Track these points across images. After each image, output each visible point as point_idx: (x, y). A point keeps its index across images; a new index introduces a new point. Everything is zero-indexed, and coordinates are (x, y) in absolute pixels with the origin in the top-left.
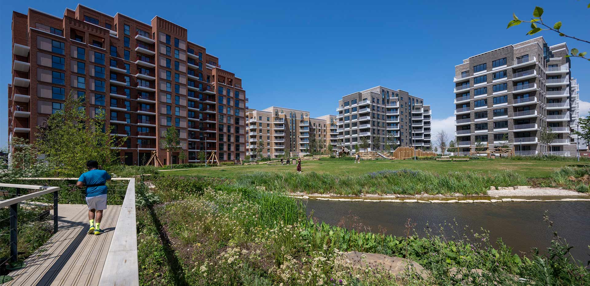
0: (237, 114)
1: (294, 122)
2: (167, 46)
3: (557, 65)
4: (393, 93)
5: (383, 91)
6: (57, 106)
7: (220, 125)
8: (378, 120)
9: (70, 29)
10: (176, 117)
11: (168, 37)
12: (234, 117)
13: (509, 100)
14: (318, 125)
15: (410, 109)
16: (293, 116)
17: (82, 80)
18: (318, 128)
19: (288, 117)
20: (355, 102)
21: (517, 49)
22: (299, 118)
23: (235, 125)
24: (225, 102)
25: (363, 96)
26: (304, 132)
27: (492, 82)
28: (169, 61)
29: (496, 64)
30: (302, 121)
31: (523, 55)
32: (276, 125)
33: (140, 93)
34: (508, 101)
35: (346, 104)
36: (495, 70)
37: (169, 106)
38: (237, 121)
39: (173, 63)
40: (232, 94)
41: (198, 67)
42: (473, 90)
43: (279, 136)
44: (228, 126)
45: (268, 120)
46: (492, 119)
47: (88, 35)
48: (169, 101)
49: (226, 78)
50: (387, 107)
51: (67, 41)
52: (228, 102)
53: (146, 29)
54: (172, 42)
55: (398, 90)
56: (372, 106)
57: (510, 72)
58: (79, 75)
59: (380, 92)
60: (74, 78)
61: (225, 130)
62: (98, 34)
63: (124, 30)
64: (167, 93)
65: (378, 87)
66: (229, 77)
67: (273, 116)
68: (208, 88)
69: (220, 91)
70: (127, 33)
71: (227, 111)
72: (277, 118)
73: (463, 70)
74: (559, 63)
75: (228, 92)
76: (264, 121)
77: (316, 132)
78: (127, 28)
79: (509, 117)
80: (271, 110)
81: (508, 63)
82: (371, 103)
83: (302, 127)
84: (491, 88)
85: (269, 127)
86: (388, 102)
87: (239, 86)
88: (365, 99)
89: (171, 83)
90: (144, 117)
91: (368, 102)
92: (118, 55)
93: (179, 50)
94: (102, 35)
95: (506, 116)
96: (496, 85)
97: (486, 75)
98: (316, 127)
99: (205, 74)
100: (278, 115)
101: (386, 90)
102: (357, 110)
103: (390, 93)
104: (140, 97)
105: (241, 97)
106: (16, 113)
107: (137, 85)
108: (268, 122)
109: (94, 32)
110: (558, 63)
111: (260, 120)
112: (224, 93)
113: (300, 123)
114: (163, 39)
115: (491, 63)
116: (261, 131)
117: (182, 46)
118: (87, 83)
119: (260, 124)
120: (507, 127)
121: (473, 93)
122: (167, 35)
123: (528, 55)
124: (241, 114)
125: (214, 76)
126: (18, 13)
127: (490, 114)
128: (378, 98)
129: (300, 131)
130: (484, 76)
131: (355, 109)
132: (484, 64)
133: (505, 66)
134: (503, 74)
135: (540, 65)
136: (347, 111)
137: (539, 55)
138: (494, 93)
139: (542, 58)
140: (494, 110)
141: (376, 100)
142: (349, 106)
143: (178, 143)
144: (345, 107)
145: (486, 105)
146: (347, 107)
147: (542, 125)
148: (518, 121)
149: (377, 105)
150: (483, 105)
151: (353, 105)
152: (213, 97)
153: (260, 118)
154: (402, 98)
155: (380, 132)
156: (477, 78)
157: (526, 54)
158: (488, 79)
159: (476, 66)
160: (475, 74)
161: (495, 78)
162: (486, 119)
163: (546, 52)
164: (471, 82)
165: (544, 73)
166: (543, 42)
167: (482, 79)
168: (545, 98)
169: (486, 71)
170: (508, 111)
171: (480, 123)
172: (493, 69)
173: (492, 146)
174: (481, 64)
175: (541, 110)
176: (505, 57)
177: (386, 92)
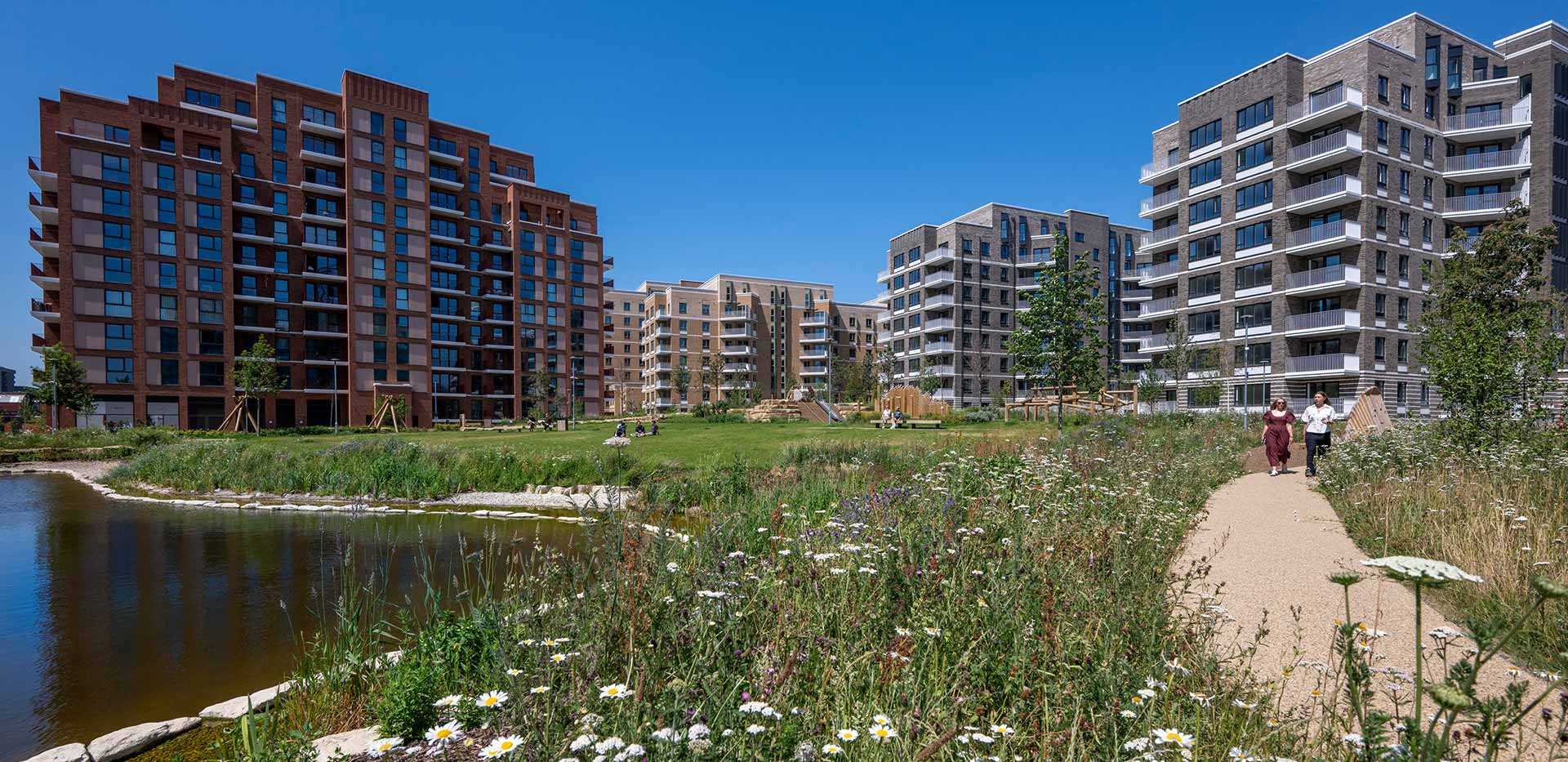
0: (576, 301)
1: (783, 316)
2: (373, 141)
3: (1500, 104)
4: (1045, 224)
5: (1005, 216)
6: (114, 297)
8: (985, 307)
9: (140, 124)
10: (397, 313)
11: (377, 118)
12: (569, 308)
13: (1277, 234)
14: (863, 323)
15: (1118, 268)
16: (781, 298)
17: (168, 237)
18: (865, 330)
19: (766, 303)
20: (915, 254)
21: (1314, 66)
22: (798, 304)
23: (571, 330)
24: (539, 271)
25: (938, 236)
26: (814, 344)
27: (1234, 179)
28: (378, 178)
29: (1248, 116)
30: (808, 314)
31: (1328, 84)
32: (728, 325)
33: (312, 258)
34: (1275, 238)
35: (898, 261)
36: (1247, 136)
37: (381, 288)
38: (577, 318)
39: (389, 179)
40: (560, 251)
41: (462, 185)
42: (1186, 208)
43: (736, 356)
44: (549, 331)
45: (706, 312)
46: (1233, 297)
47: (182, 134)
48: (380, 275)
49: (544, 209)
50: (1018, 265)
51: (134, 154)
52: (551, 269)
53: (325, 102)
54: (387, 130)
55: (1066, 213)
56: (960, 266)
57: (1281, 145)
58: (161, 226)
59: (994, 220)
60: (151, 233)
62: (204, 130)
63: (274, 111)
64: (375, 255)
65: (989, 207)
66: (554, 205)
67: (720, 300)
68: (497, 235)
69: (526, 245)
70: (281, 118)
71: (547, 293)
72: (732, 305)
73: (1172, 144)
74: (1506, 95)
75: (550, 244)
76: (694, 315)
77: (858, 344)
78: (280, 106)
79: (1274, 289)
80: (714, 284)
81: (1276, 115)
82: (957, 255)
83: (807, 330)
84: (1231, 198)
85: (707, 331)
86: (1025, 249)
87: (589, 226)
88: (945, 245)
89: (384, 231)
90: (322, 317)
91: (951, 254)
92: (259, 174)
93: (406, 146)
94: (213, 132)
95: (1268, 288)
96: (1243, 188)
97: (1220, 158)
98: (858, 329)
99: (487, 199)
100: (735, 298)
101: (1012, 214)
102: (922, 277)
103: (1034, 223)
104: (310, 268)
105: (589, 255)
107: (302, 239)
108: (706, 319)
109: (194, 128)
110: (1501, 96)
111: (681, 312)
112: (538, 247)
113: (802, 318)
114: (365, 126)
115: (1233, 118)
116: (683, 342)
117: (416, 136)
118: (179, 243)
119: (683, 324)
120: (1268, 322)
121: (1186, 217)
122: (373, 114)
123: (1341, 82)
124: (590, 301)
125: (510, 204)
126: (48, 101)
127: (1227, 280)
128: (983, 240)
129: (801, 341)
130: (1215, 159)
131: (915, 276)
132: (1215, 122)
133: (1270, 124)
134: (1264, 151)
135: (1390, 111)
136: (899, 282)
137: (1387, 79)
138: (1239, 215)
139: (1410, 88)
140: (1237, 269)
141: (975, 247)
142: (903, 267)
143: (403, 376)
144: (896, 271)
145: (1218, 253)
146: (900, 270)
147: (1396, 314)
148: (1309, 302)
149: (978, 260)
150: (1211, 253)
151: (911, 265)
152: (507, 258)
153: (683, 308)
154: (1079, 237)
155: (991, 341)
156: (1196, 166)
157: (1337, 80)
158: (1225, 171)
159: (1197, 129)
160: (1192, 155)
161: (1243, 162)
162: (1217, 297)
163: (1438, 63)
164: (1184, 181)
165: (1427, 137)
166: (1428, 31)
167: (1210, 170)
168: (1428, 222)
169: (1219, 144)
170: (1273, 270)
171: (1200, 309)
172: (1239, 136)
173: (1228, 382)
174: (1208, 121)
175: (1390, 264)
176: (1269, 95)
177: (1018, 220)
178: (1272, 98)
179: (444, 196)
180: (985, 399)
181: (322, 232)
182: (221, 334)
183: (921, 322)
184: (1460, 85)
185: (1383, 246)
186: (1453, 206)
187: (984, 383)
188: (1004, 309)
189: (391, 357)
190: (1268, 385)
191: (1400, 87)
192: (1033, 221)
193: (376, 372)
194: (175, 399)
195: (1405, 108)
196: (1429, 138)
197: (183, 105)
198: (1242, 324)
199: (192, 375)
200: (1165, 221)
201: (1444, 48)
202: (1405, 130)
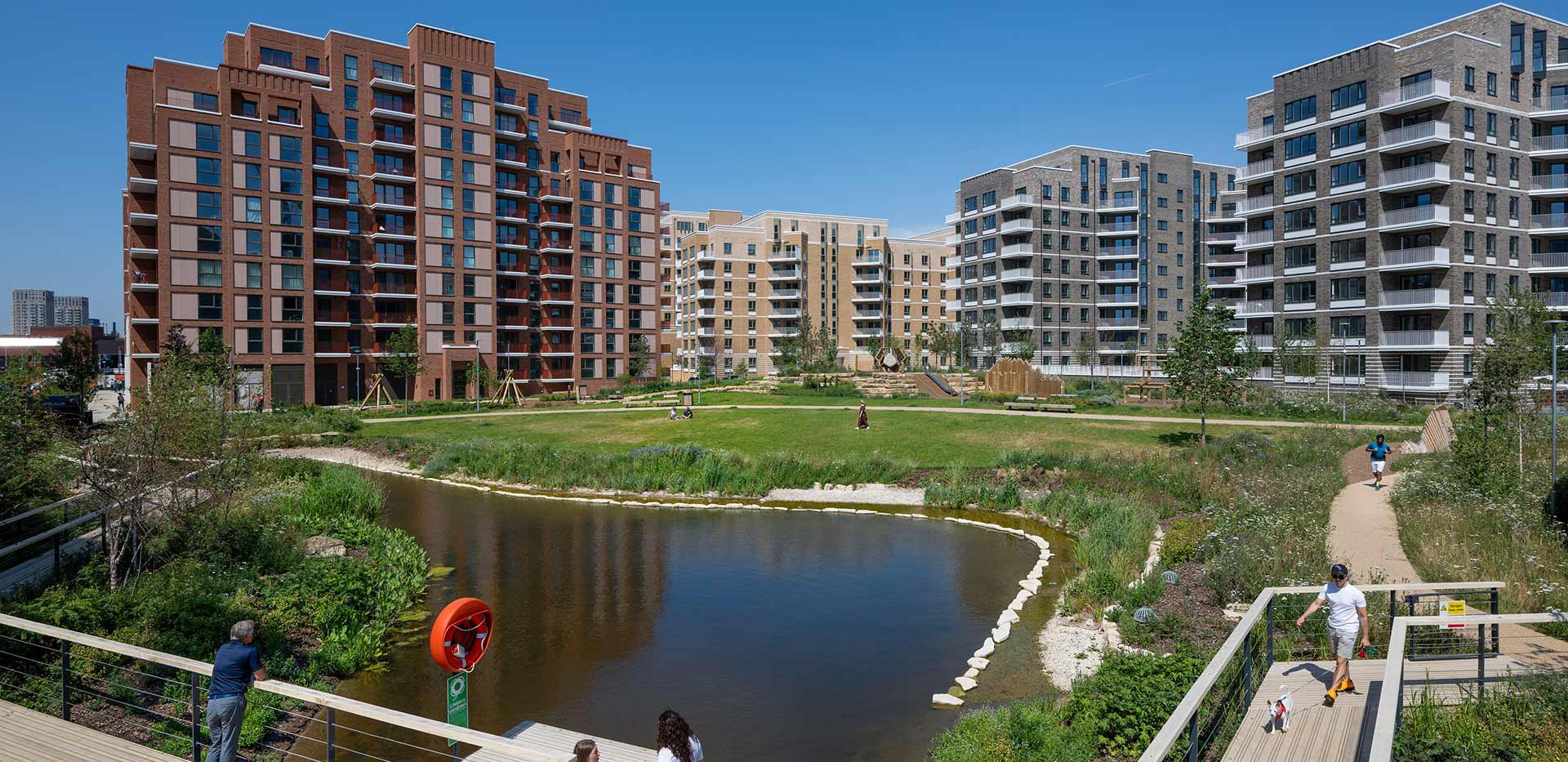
0: (633, 251)
1: (834, 255)
2: (442, 96)
4: (1126, 166)
5: (1084, 159)
7: (583, 283)
8: (1065, 255)
9: (230, 91)
10: (465, 272)
11: (446, 72)
12: (626, 259)
13: (1371, 213)
15: (1201, 211)
16: (830, 235)
18: (921, 269)
19: (814, 241)
20: (989, 198)
22: (847, 243)
23: (629, 282)
24: (597, 219)
25: (1014, 180)
26: (869, 285)
27: (1328, 156)
28: (446, 132)
29: (1342, 97)
30: (860, 252)
31: (1418, 71)
32: (777, 267)
34: (1368, 216)
35: (969, 204)
36: (1341, 116)
37: (450, 247)
38: (634, 269)
39: (457, 135)
40: (618, 198)
41: (524, 135)
42: (1282, 177)
43: (784, 300)
44: (607, 284)
45: (752, 252)
46: (1328, 269)
47: (266, 98)
48: (449, 234)
49: (602, 155)
50: (1098, 210)
51: (225, 121)
52: (609, 218)
53: (395, 62)
54: (456, 83)
55: (1147, 153)
56: (1039, 213)
57: (1374, 127)
58: (248, 193)
59: (1074, 163)
60: (238, 201)
61: (598, 293)
62: (286, 92)
63: (346, 69)
64: (444, 213)
65: (1068, 149)
66: (612, 151)
67: (766, 239)
68: (554, 186)
69: (585, 194)
70: (352, 75)
71: (605, 244)
72: (779, 245)
73: (1266, 112)
75: (608, 193)
76: (739, 256)
77: (912, 284)
78: (351, 63)
79: (1368, 265)
80: (759, 221)
81: (1369, 99)
82: (1035, 201)
83: (859, 270)
84: (1327, 173)
85: (753, 273)
86: (1104, 193)
87: (644, 171)
88: (1023, 191)
89: (453, 188)
90: (391, 278)
91: (1028, 201)
92: (332, 134)
93: (472, 101)
94: (295, 94)
95: (1362, 264)
96: (1338, 165)
97: (1314, 133)
98: (913, 267)
99: (545, 148)
100: (782, 236)
101: (1092, 157)
102: (998, 223)
104: (381, 228)
105: (647, 202)
106: (135, 285)
108: (752, 260)
109: (277, 91)
111: (726, 253)
112: (597, 195)
113: (853, 257)
114: (435, 81)
115: (1327, 96)
116: (728, 285)
117: (482, 86)
118: (264, 210)
119: (728, 266)
120: (1364, 296)
121: (1282, 187)
122: (442, 67)
123: (1430, 71)
125: (569, 152)
126: (136, 67)
127: (1322, 253)
128: (1063, 185)
129: (853, 282)
130: (1310, 135)
131: (990, 221)
132: (1310, 98)
133: (1363, 107)
134: (1358, 131)
135: (1476, 99)
136: (972, 225)
137: (1473, 69)
138: (1333, 191)
139: (1495, 75)
140: (1332, 242)
141: (1055, 193)
142: (976, 211)
143: (470, 337)
144: (966, 214)
145: (1313, 225)
146: (972, 214)
147: (1484, 290)
148: (1401, 277)
149: (1058, 207)
150: (1306, 225)
151: (984, 209)
152: (564, 209)
153: (728, 248)
154: (1162, 177)
155: (1071, 291)
156: (1291, 139)
157: (1426, 68)
158: (1320, 147)
159: (1291, 103)
160: (1287, 128)
161: (1337, 141)
162: (1312, 269)
163: (1522, 49)
164: (1279, 152)
165: (1512, 119)
166: (1513, 19)
167: (1305, 144)
168: (1514, 200)
169: (1313, 120)
170: (1367, 246)
171: (1297, 279)
172: (1333, 115)
173: (1325, 354)
174: (1302, 97)
175: (1480, 244)
176: (1363, 79)
177: (1098, 162)
178: (1365, 81)
179: (505, 146)
180: (1066, 352)
181: (390, 189)
182: (300, 299)
183: (997, 271)
184: (1545, 67)
185: (1470, 227)
186: (1539, 182)
187: (1065, 335)
188: (1084, 257)
189: (459, 315)
190: (1363, 357)
191: (1486, 75)
192: (1114, 164)
193: (445, 332)
194: (260, 367)
195: (1492, 93)
196: (1515, 120)
197: (262, 67)
198: (1339, 296)
199: (276, 341)
200: (1259, 189)
201: (1528, 33)
202: (1491, 115)
